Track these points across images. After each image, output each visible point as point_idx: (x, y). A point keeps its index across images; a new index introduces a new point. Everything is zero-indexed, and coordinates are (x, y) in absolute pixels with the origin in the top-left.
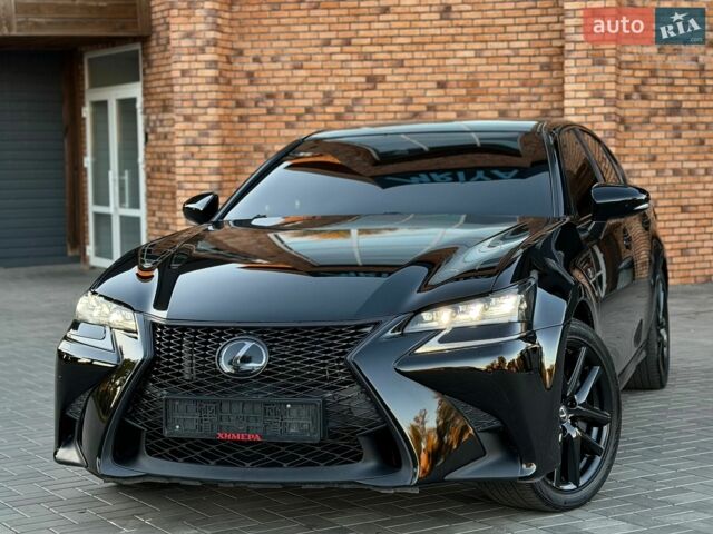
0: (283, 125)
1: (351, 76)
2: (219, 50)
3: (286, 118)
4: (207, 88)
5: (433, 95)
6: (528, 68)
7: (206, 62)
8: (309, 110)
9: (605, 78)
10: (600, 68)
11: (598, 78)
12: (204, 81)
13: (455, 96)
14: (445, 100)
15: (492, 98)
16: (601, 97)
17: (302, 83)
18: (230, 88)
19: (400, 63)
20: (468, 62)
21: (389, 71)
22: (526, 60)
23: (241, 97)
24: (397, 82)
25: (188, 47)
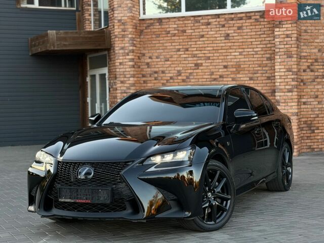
0: (161, 84)
1: (189, 64)
2: (135, 54)
3: (162, 81)
4: (130, 70)
5: (222, 71)
6: (261, 59)
7: (129, 59)
8: (171, 78)
9: (292, 63)
10: (290, 59)
11: (289, 63)
12: (128, 66)
13: (231, 71)
14: (227, 73)
15: (246, 72)
16: (290, 71)
17: (168, 67)
18: (139, 69)
19: (209, 58)
20: (236, 57)
21: (204, 61)
22: (261, 56)
23: (144, 73)
24: (207, 66)
25: (122, 53)
